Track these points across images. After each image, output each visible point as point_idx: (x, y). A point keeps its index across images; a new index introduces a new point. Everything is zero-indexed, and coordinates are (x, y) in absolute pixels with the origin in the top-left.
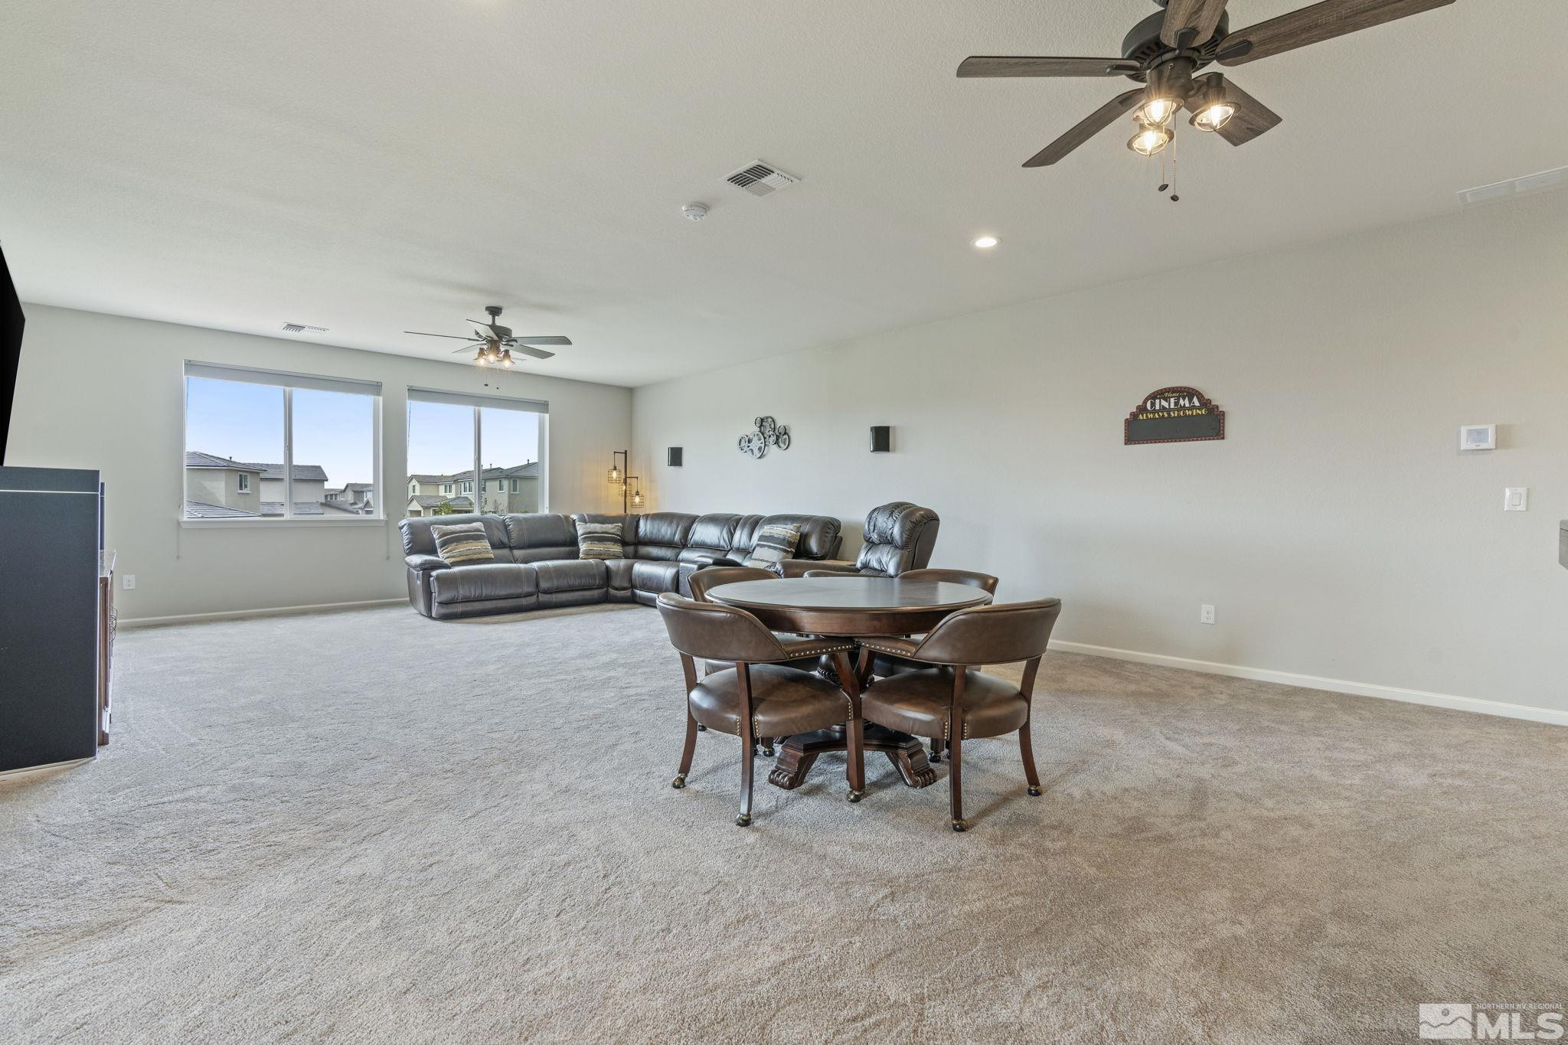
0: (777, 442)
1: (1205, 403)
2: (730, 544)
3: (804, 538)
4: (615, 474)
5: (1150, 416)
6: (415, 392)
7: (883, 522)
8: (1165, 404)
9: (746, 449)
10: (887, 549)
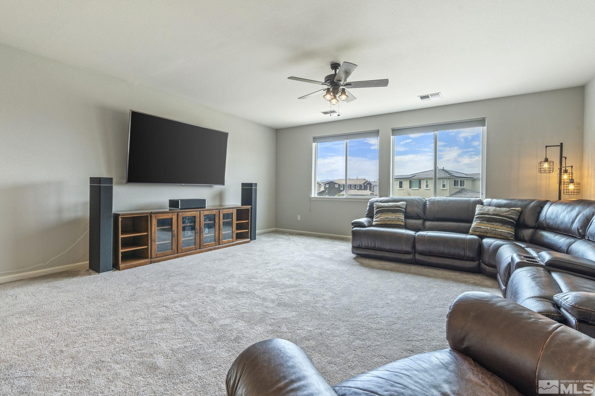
6: (395, 131)
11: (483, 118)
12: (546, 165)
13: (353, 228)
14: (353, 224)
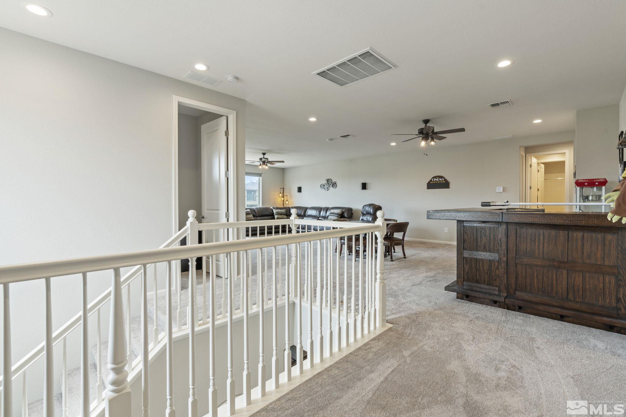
0: (333, 186)
1: (445, 180)
2: (320, 215)
3: (343, 213)
4: (280, 195)
5: (433, 182)
7: (367, 209)
8: (436, 180)
9: (323, 188)
10: (368, 215)
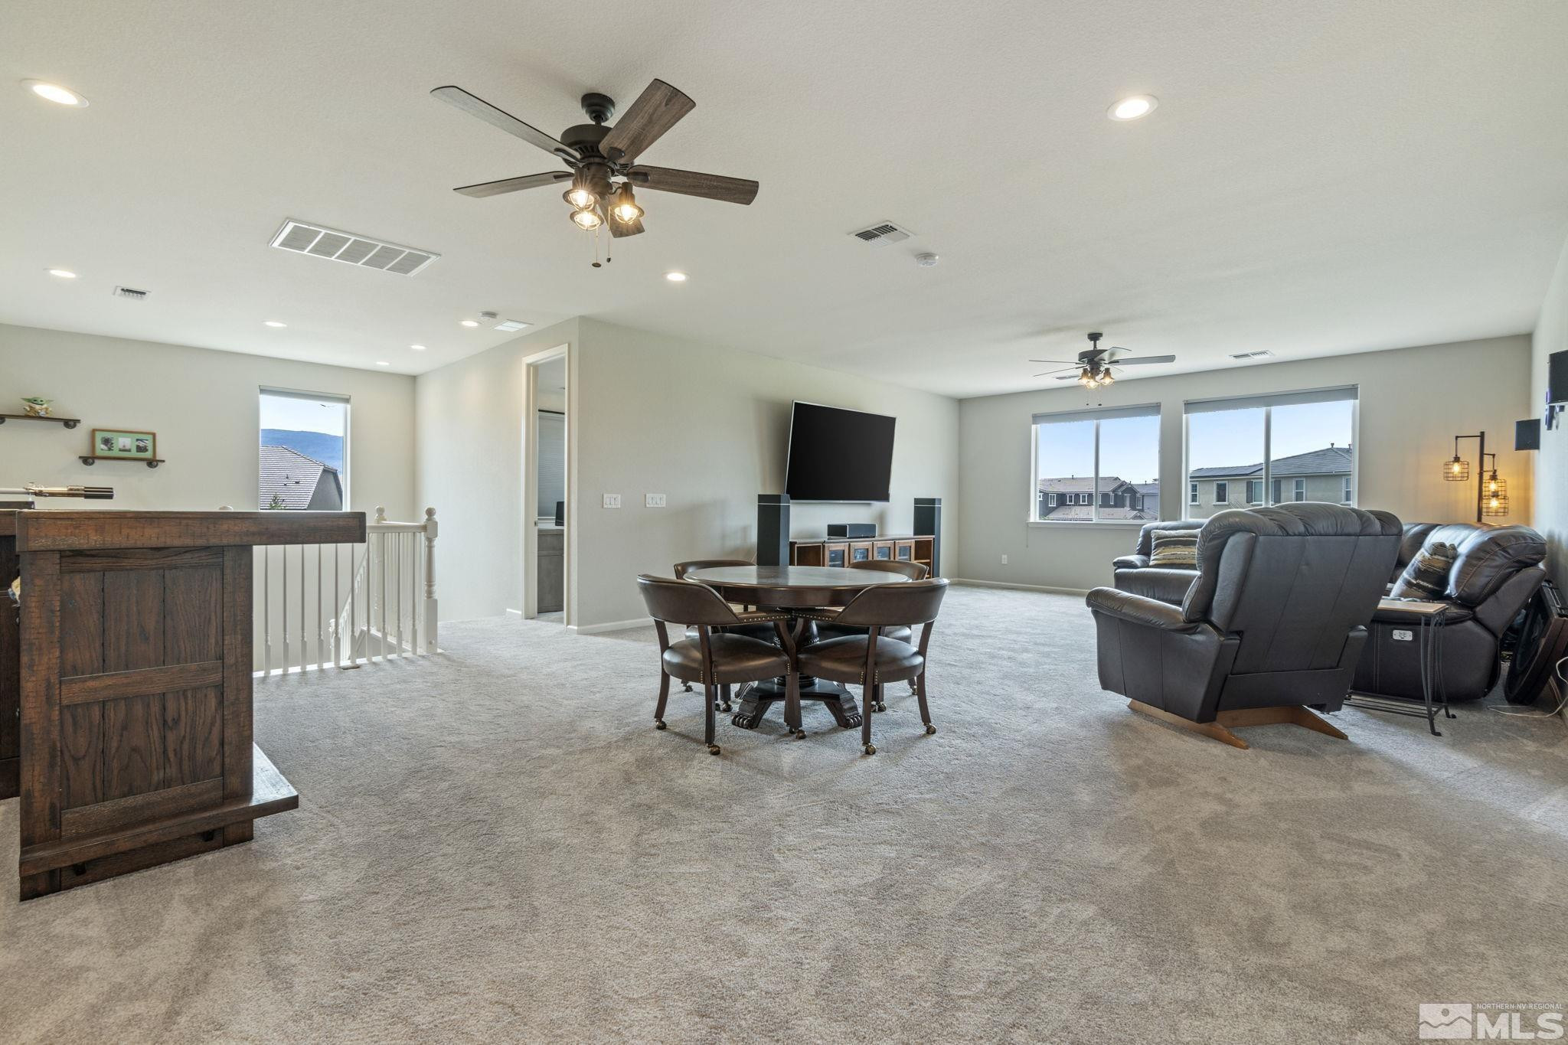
6: (1191, 406)
11: (1353, 385)
12: (1456, 468)
13: (1116, 570)
14: (1115, 564)
